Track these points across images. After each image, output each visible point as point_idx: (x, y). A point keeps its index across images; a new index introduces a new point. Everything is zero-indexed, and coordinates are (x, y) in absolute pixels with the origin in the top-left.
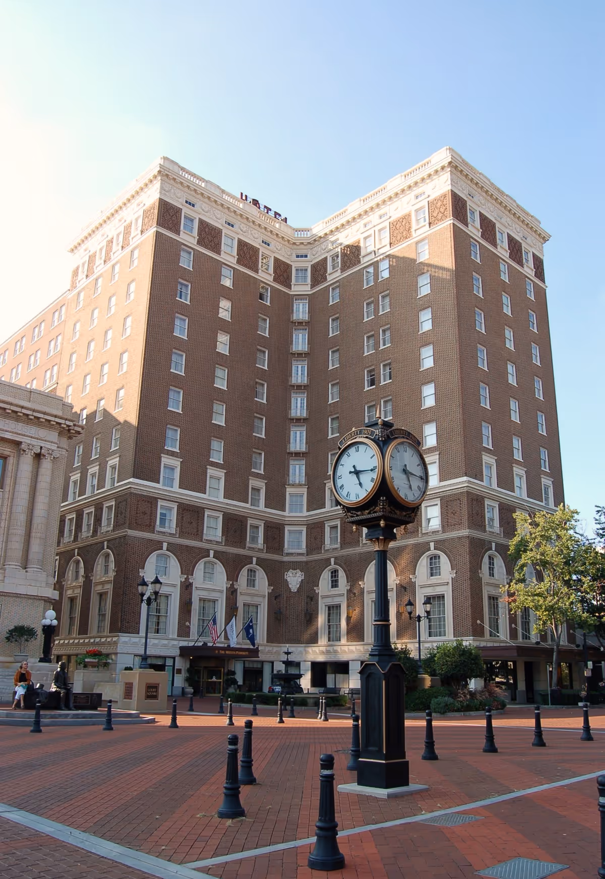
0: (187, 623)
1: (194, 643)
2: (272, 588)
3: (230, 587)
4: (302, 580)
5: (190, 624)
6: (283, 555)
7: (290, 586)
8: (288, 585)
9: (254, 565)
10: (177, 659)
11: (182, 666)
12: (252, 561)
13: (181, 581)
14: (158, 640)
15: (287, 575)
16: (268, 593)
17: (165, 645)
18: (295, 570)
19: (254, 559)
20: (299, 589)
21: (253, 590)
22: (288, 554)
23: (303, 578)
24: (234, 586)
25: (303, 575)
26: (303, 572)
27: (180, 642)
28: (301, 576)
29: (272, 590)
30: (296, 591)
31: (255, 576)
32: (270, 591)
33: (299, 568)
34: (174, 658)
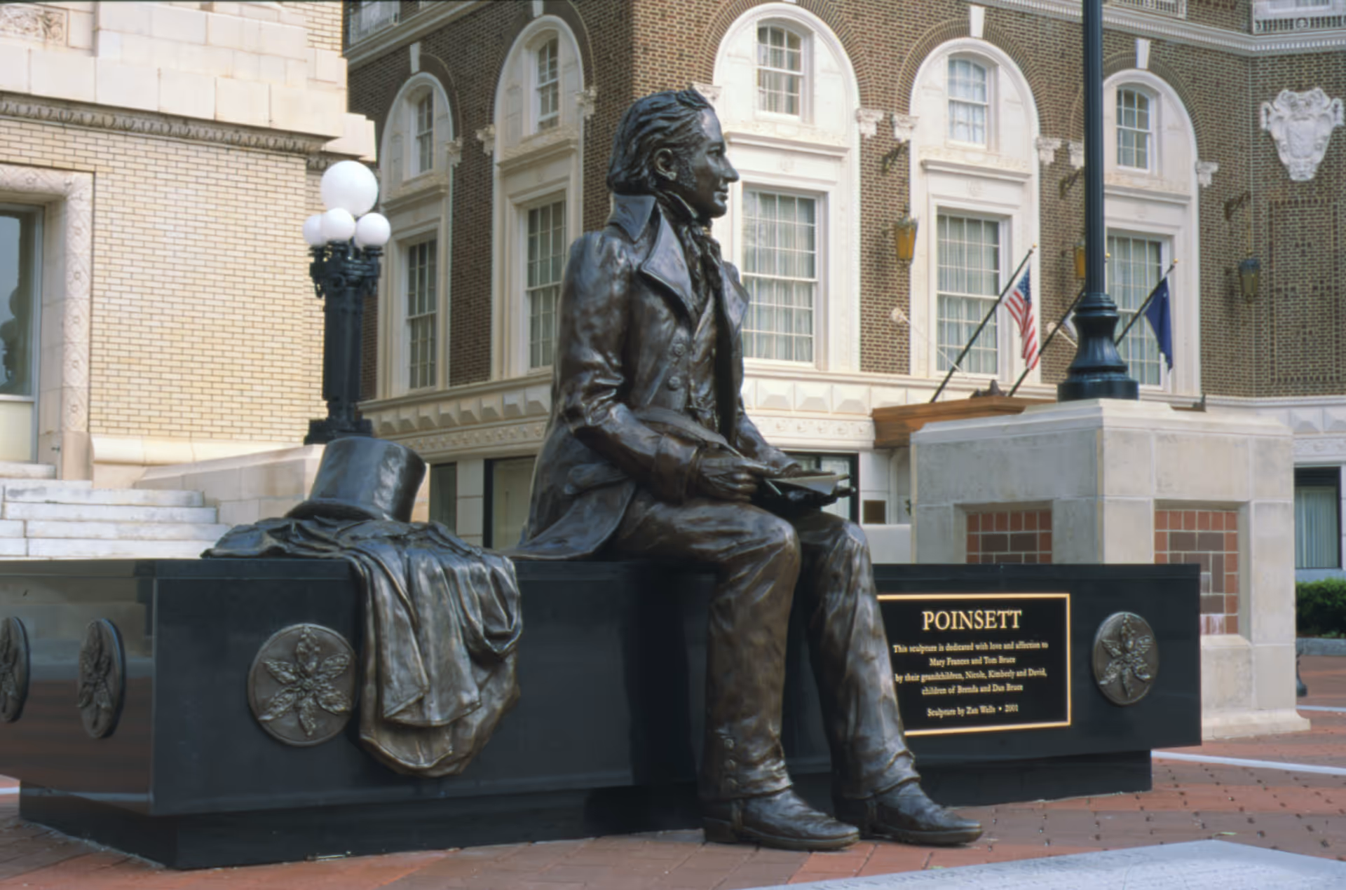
0: (897, 314)
1: (933, 393)
2: (1214, 167)
3: (1053, 165)
4: (1337, 131)
5: (908, 314)
6: (1250, 31)
7: (1285, 158)
8: (1276, 155)
9: (1140, 73)
10: (865, 462)
11: (889, 492)
12: (1135, 54)
13: (862, 136)
14: (789, 384)
15: (1268, 112)
16: (1200, 187)
17: (813, 405)
18: (1300, 89)
19: (1143, 49)
20: (1325, 169)
21: (1142, 176)
22: (1271, 25)
23: (1341, 123)
24: (1069, 158)
25: (1341, 108)
26: (1337, 95)
27: (876, 390)
28: (1329, 112)
29: (1214, 175)
30: (1310, 176)
31: (1144, 120)
32: (1207, 181)
33: (1319, 82)
34: (852, 459)
